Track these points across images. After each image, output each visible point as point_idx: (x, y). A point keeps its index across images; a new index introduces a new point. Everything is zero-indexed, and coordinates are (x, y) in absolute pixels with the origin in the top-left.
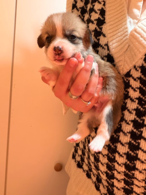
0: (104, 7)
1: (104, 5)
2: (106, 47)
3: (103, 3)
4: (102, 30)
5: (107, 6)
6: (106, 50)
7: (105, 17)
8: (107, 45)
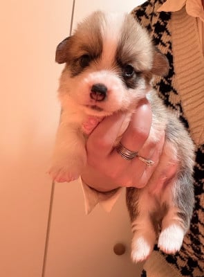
0: (170, 52)
1: (170, 48)
2: (179, 108)
3: (168, 45)
4: (170, 83)
5: (174, 48)
6: (179, 111)
7: (174, 65)
8: (179, 105)
